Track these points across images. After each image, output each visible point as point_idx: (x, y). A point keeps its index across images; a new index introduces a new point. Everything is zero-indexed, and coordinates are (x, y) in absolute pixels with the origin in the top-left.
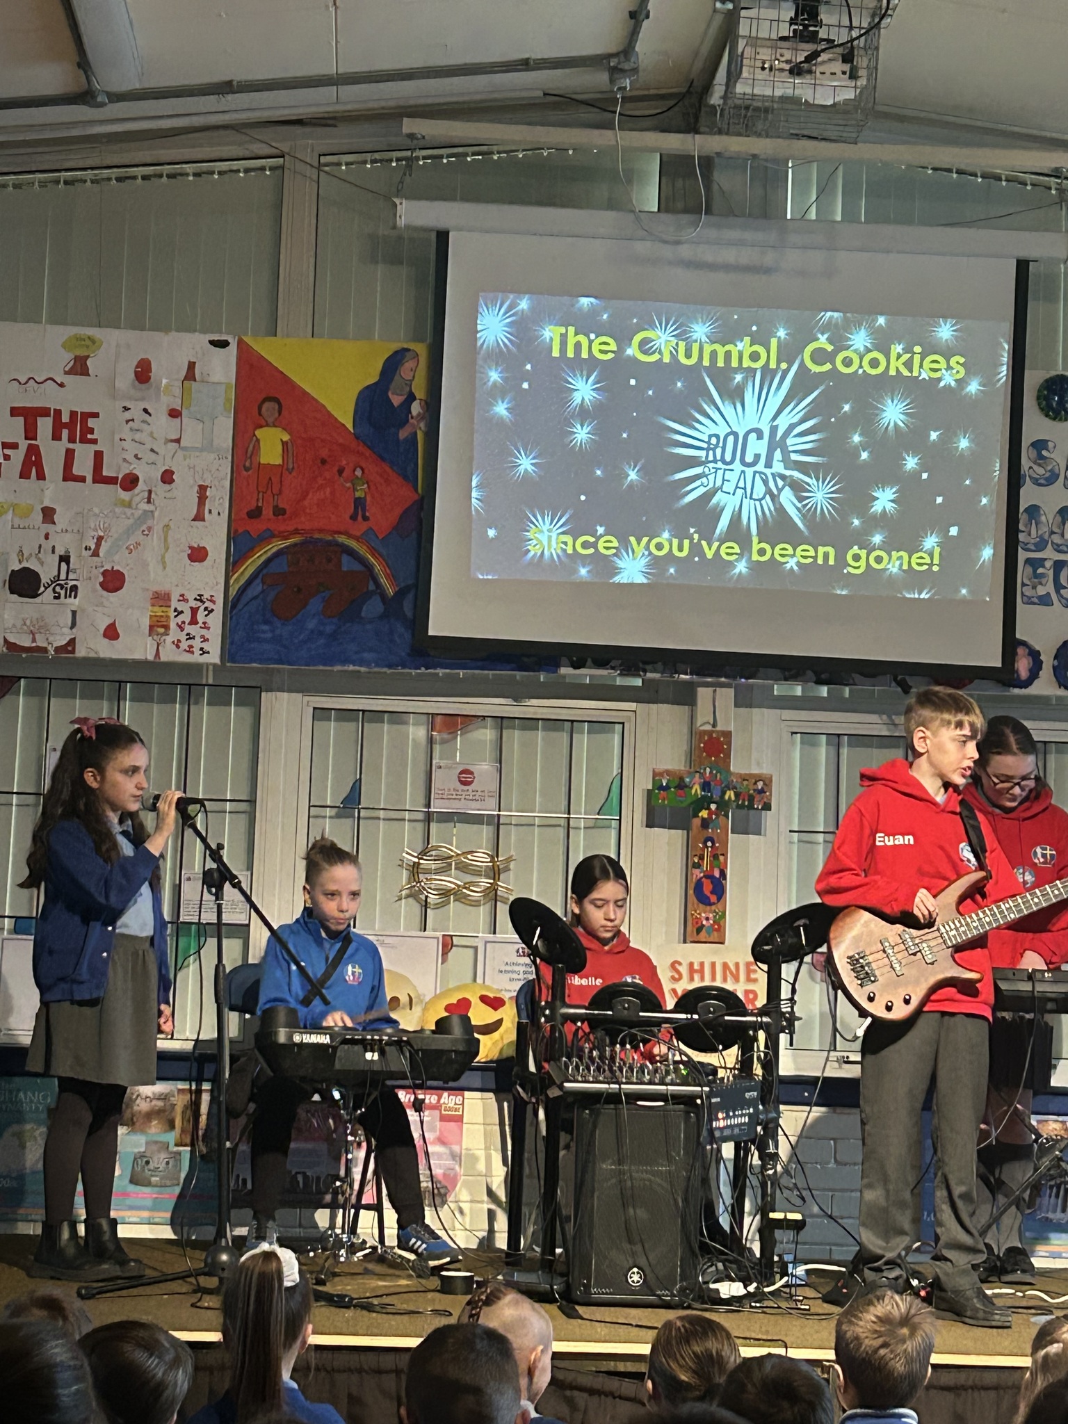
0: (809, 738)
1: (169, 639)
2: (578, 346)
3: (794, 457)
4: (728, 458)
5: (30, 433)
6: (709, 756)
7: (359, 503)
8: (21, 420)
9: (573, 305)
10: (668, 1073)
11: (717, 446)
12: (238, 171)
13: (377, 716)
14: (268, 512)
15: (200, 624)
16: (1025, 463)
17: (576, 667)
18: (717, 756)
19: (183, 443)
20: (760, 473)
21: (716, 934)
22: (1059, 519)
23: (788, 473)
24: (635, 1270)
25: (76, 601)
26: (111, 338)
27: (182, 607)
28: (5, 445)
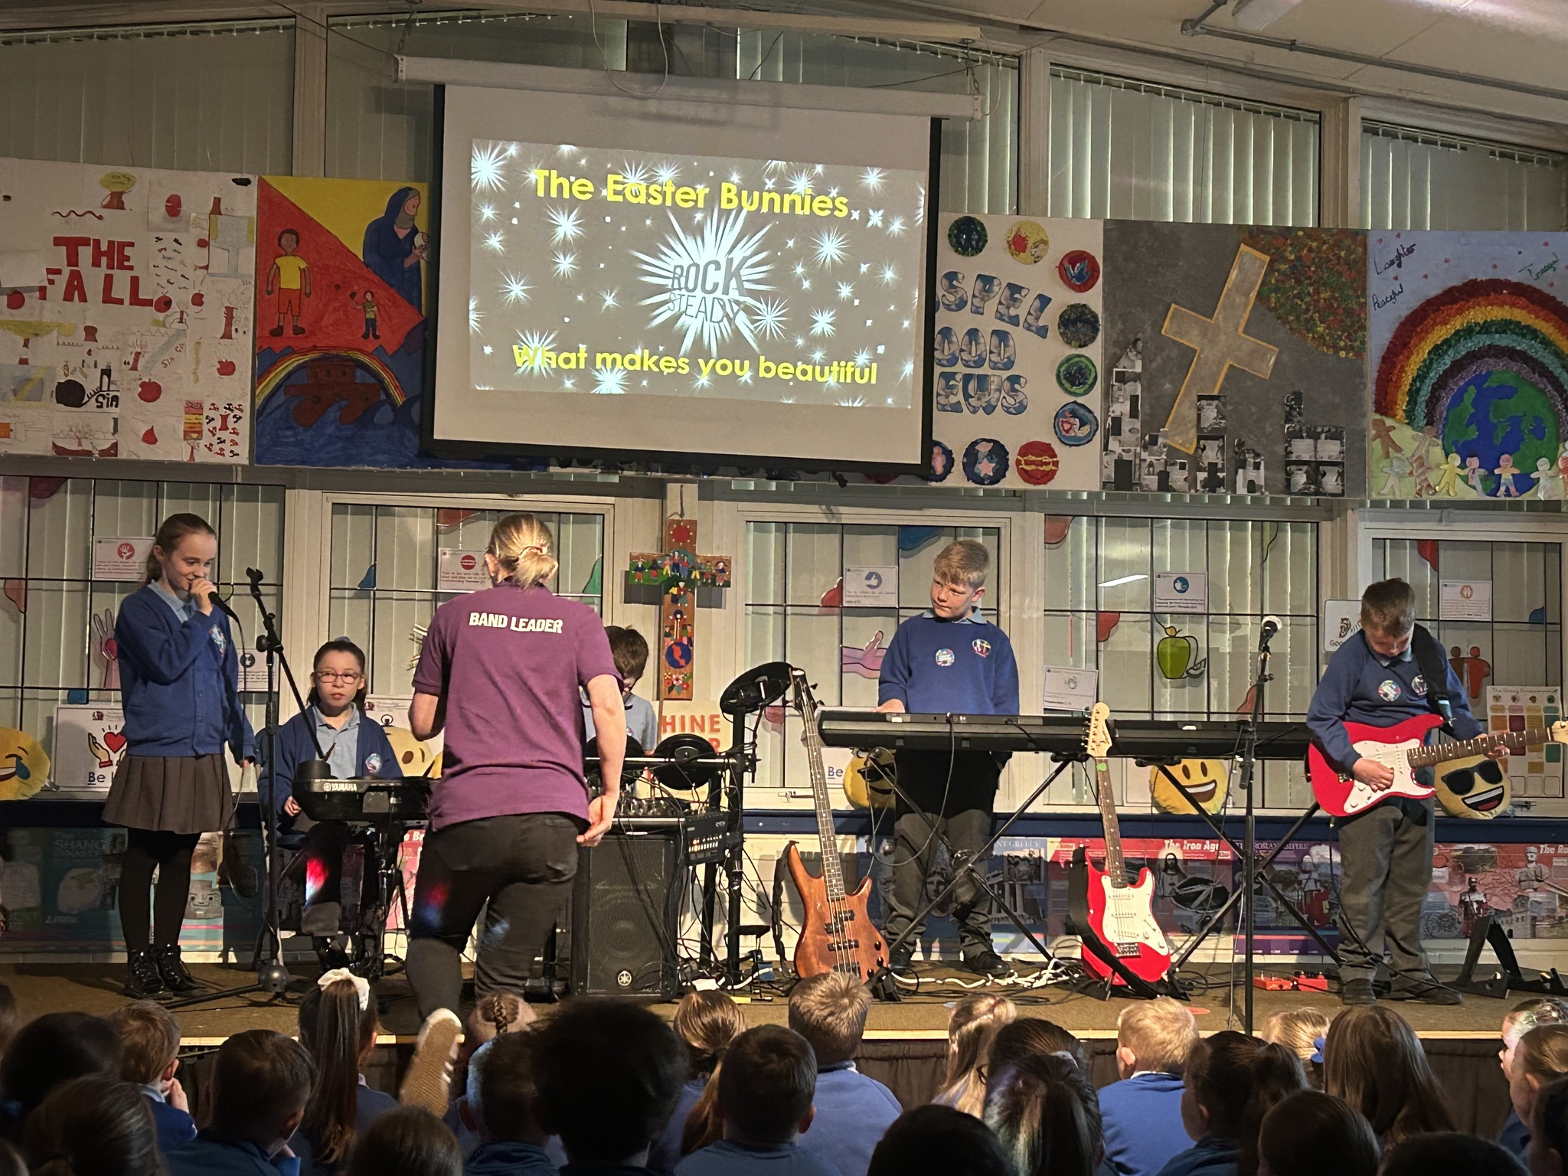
0: (761, 525)
1: (202, 443)
2: (560, 187)
3: (747, 285)
4: (691, 286)
5: (73, 260)
6: (678, 541)
7: (371, 324)
8: (63, 249)
9: (555, 152)
10: (650, 808)
11: (681, 275)
12: (254, 29)
13: (386, 510)
14: (288, 331)
15: (230, 430)
16: (940, 291)
17: (564, 464)
18: (684, 541)
19: (211, 270)
20: (718, 299)
21: (685, 692)
22: (967, 337)
23: (742, 299)
24: (624, 972)
25: (117, 410)
26: (145, 176)
27: (212, 414)
28: (50, 271)
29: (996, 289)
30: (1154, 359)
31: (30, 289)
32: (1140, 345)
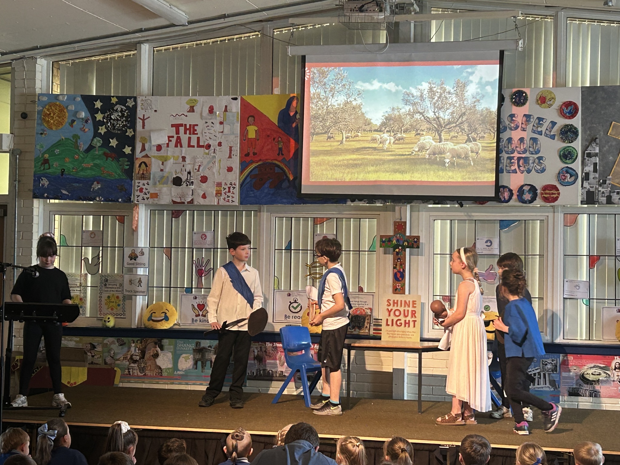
1: (222, 198)
5: (178, 132)
6: (399, 230)
7: (280, 149)
8: (174, 128)
14: (251, 154)
15: (231, 192)
16: (507, 123)
17: (353, 201)
18: (401, 230)
19: (224, 133)
21: (402, 291)
22: (519, 141)
25: (193, 187)
26: (201, 99)
27: (225, 187)
28: (169, 137)
29: (532, 120)
30: (605, 147)
31: (164, 144)
32: (598, 140)
